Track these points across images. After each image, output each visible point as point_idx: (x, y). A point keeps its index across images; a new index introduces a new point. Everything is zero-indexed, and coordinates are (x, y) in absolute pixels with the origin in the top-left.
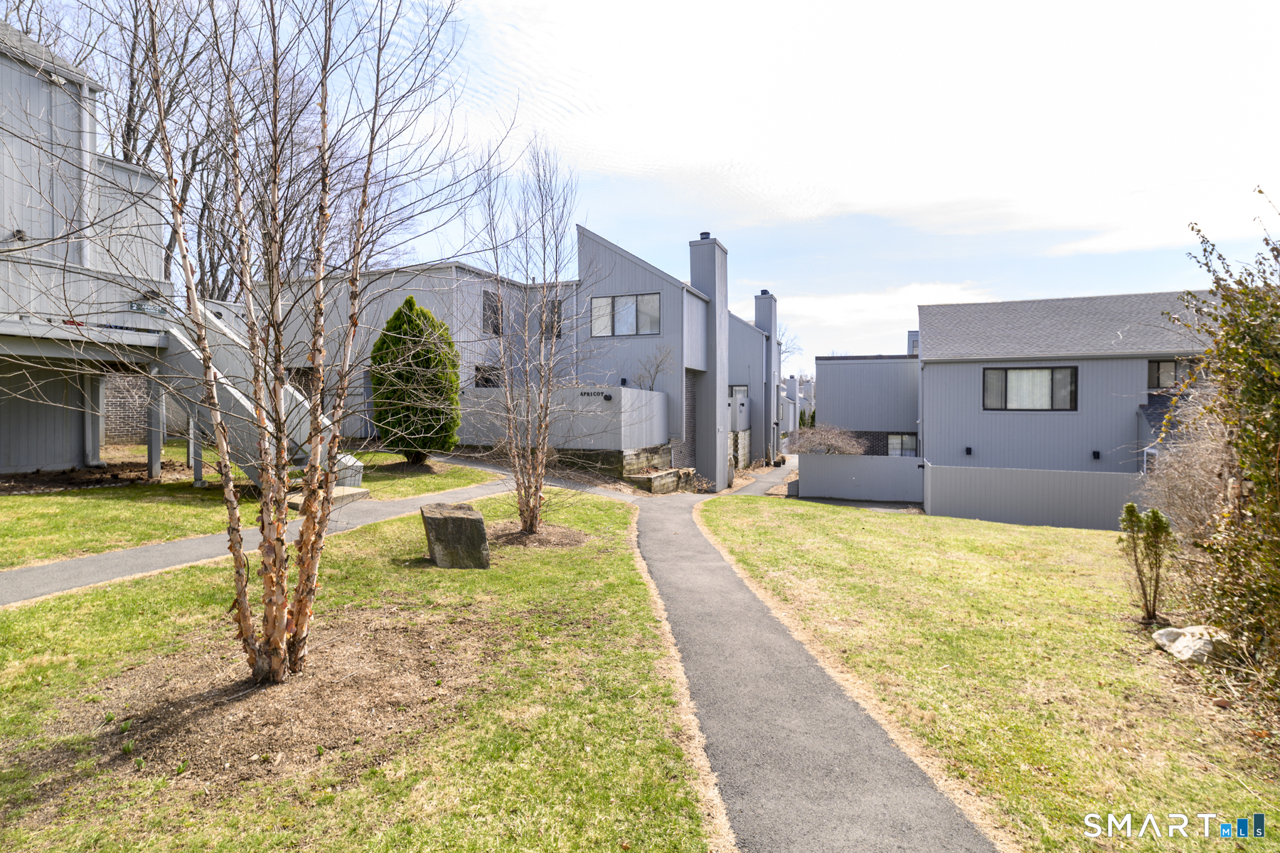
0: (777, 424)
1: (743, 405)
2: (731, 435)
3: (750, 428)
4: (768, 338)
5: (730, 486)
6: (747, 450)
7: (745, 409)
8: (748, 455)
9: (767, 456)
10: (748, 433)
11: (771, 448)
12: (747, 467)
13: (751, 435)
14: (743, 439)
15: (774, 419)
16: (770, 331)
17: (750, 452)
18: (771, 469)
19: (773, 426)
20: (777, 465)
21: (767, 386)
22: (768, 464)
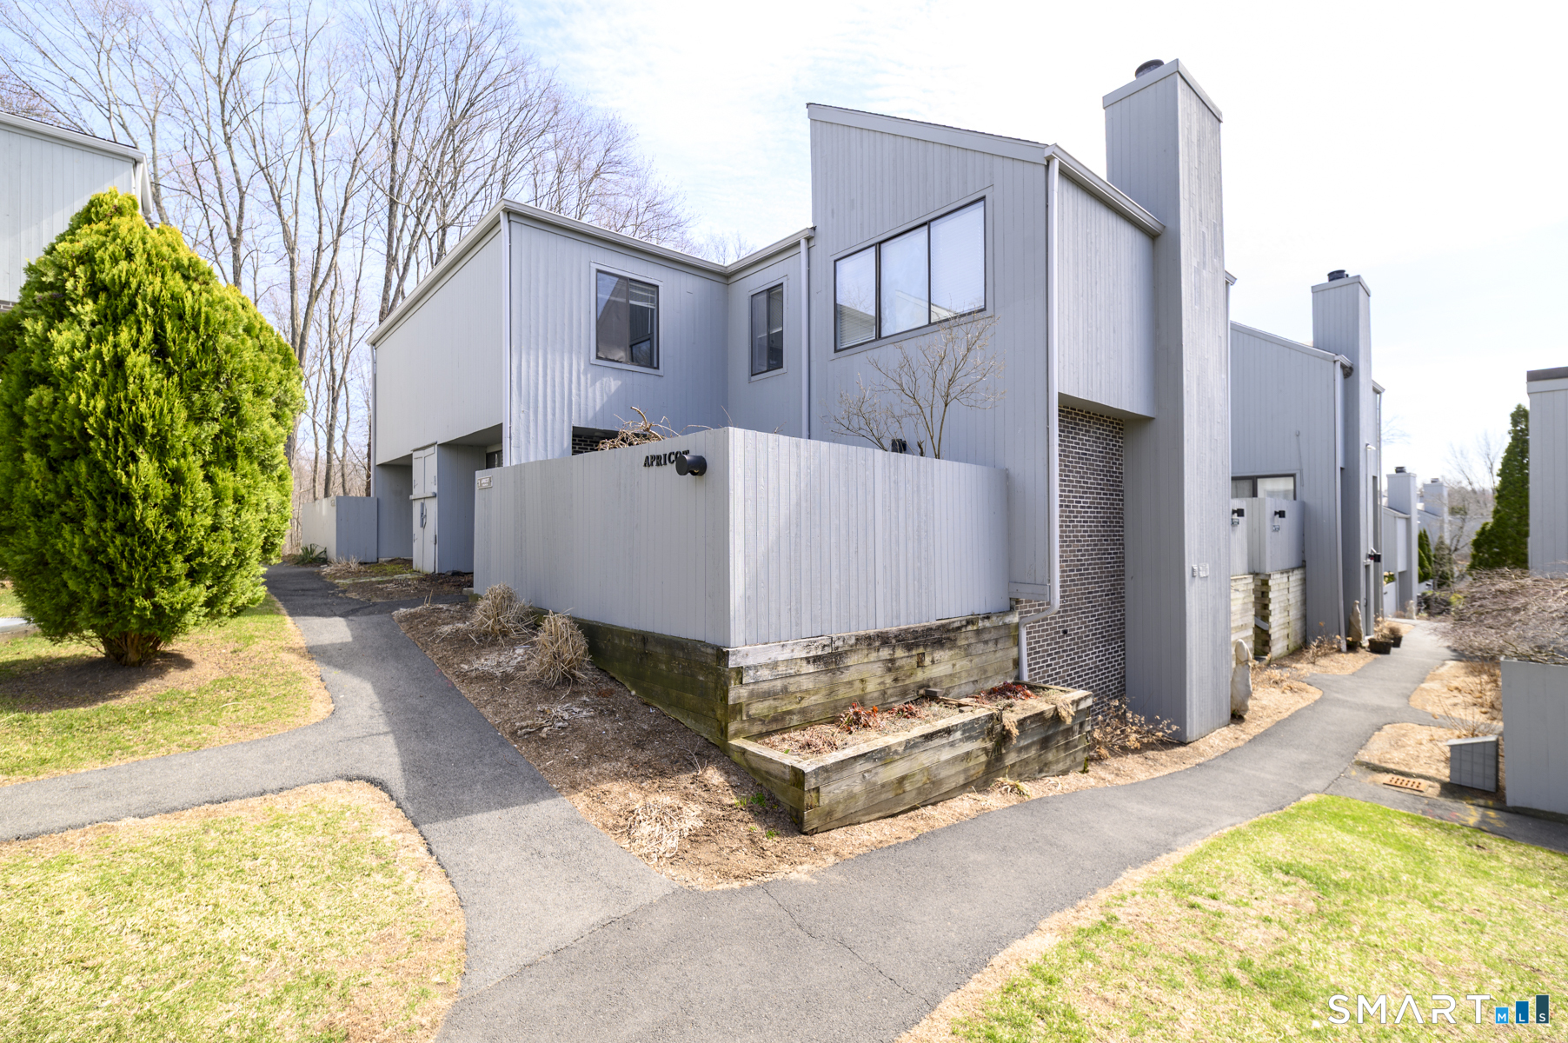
0: (1377, 558)
1: (1281, 514)
2: (1248, 583)
3: (1302, 565)
4: (1349, 372)
5: (1237, 717)
6: (1294, 613)
7: (1288, 524)
8: (1297, 626)
9: (1351, 629)
10: (1296, 577)
11: (1360, 611)
12: (1298, 651)
13: (1304, 581)
14: (1284, 593)
15: (1366, 546)
16: (1353, 352)
17: (1304, 618)
18: (1363, 658)
19: (1364, 560)
20: (1381, 648)
21: (1349, 475)
22: (1353, 647)
